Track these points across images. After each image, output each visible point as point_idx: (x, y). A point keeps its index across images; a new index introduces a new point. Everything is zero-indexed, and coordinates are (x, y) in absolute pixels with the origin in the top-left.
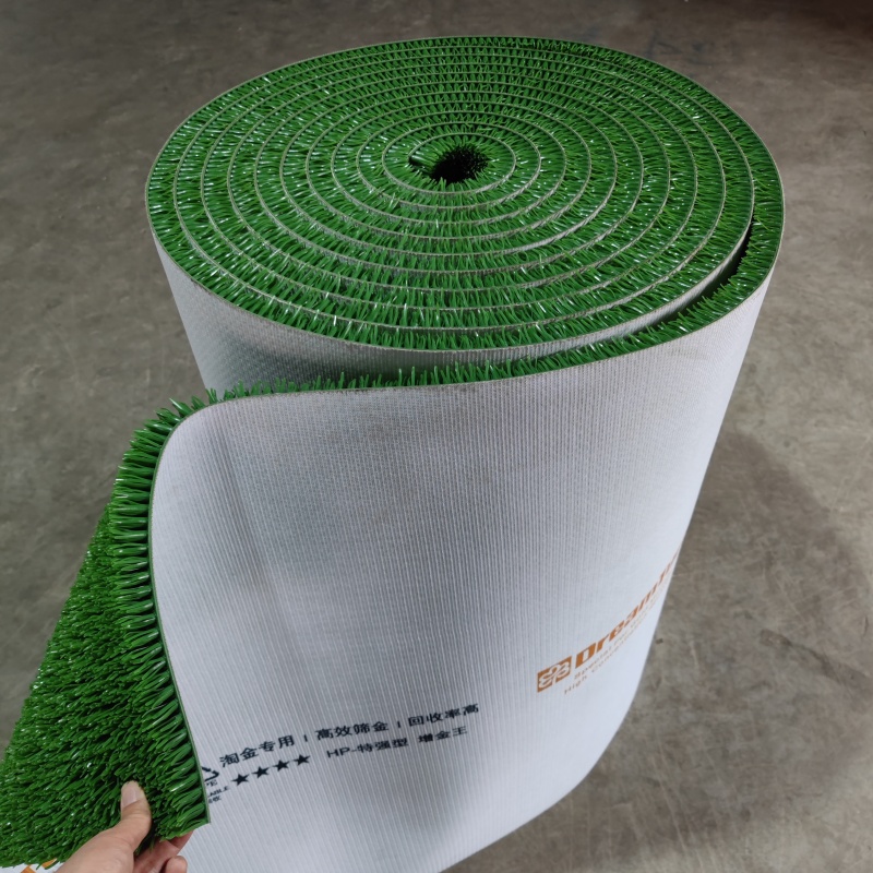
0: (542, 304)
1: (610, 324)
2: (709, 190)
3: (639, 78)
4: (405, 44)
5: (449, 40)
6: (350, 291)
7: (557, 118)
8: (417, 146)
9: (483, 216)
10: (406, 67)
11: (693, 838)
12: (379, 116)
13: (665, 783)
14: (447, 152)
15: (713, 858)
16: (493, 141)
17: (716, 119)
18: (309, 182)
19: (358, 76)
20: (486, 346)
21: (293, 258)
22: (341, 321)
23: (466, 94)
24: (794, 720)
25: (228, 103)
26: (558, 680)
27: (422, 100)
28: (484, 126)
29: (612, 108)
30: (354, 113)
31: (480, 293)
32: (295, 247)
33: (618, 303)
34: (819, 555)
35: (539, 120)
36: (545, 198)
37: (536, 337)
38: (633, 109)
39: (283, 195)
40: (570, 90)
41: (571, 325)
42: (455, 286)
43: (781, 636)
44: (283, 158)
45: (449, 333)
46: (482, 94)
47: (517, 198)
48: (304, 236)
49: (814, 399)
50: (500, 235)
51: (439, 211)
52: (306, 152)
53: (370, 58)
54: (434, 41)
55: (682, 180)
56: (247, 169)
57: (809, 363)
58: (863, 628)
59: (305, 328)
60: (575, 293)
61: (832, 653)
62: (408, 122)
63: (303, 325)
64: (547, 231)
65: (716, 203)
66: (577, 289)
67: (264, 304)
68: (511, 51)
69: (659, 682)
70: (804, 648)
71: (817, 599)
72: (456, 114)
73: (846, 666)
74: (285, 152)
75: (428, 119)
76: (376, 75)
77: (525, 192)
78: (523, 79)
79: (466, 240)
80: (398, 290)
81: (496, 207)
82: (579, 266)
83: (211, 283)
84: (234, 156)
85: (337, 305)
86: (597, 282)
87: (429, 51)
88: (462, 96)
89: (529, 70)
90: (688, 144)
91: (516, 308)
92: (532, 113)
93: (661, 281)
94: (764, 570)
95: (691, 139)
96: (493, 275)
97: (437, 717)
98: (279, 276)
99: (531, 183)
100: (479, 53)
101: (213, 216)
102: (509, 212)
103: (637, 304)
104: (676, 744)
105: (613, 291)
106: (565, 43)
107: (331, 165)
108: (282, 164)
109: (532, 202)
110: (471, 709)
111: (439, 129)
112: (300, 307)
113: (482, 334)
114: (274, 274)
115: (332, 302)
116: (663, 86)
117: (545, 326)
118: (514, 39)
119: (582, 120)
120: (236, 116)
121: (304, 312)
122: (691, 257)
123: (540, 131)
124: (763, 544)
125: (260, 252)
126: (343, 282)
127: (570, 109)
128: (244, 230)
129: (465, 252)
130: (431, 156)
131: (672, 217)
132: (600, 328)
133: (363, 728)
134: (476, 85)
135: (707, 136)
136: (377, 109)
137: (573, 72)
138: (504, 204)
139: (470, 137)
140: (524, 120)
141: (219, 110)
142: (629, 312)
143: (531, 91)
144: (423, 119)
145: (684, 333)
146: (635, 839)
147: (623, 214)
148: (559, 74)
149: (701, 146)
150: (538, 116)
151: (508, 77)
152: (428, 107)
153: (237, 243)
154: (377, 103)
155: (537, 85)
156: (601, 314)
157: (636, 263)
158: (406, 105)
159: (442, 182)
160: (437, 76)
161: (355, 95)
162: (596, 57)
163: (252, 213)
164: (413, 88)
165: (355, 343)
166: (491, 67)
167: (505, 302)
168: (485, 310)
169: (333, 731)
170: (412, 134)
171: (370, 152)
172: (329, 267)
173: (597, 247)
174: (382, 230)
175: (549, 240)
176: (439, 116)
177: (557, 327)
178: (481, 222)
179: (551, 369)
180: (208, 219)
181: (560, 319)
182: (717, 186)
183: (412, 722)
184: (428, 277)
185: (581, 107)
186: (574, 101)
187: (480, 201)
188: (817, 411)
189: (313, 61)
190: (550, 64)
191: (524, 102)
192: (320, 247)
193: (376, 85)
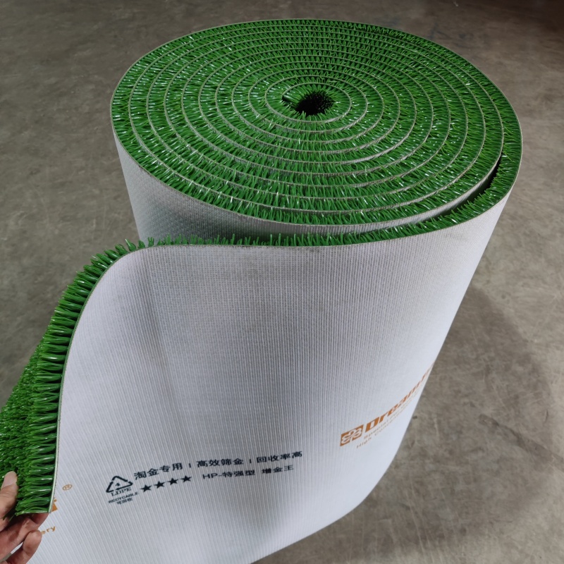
0: (365, 198)
1: (408, 215)
2: (475, 132)
3: (432, 56)
4: (282, 21)
5: (310, 21)
6: (242, 181)
7: (379, 77)
8: (288, 89)
9: (329, 138)
10: (282, 36)
11: (429, 544)
12: (264, 68)
13: (413, 508)
14: (307, 95)
15: (441, 557)
16: (337, 90)
17: (481, 86)
18: (217, 107)
19: (251, 40)
20: (328, 223)
21: (206, 157)
22: (236, 200)
23: (320, 58)
24: (497, 473)
25: (165, 51)
26: (353, 439)
27: (292, 59)
28: (332, 80)
29: (415, 74)
30: (248, 64)
31: (325, 188)
32: (207, 150)
33: (414, 201)
34: (519, 369)
35: (367, 78)
36: (369, 129)
37: (361, 219)
38: (428, 76)
39: (200, 115)
40: (388, 60)
41: (384, 213)
42: (309, 183)
43: (492, 419)
44: (201, 90)
45: (305, 213)
46: (331, 58)
47: (351, 128)
48: (213, 143)
49: (522, 269)
50: (340, 152)
51: (301, 133)
52: (215, 88)
53: (259, 29)
54: (301, 21)
55: (457, 124)
56: (177, 95)
57: (521, 246)
58: (545, 417)
59: (212, 203)
60: (387, 193)
61: (524, 432)
62: (282, 73)
63: (211, 201)
64: (370, 151)
65: (479, 141)
66: (388, 190)
67: (186, 185)
68: (350, 32)
69: (413, 444)
70: (506, 428)
71: (517, 397)
72: (314, 70)
73: (532, 441)
74: (202, 87)
75: (295, 72)
76: (263, 40)
77: (356, 125)
78: (358, 50)
79: (318, 154)
80: (273, 182)
81: (338, 133)
82: (390, 175)
83: (152, 169)
84: (169, 86)
85: (233, 189)
86: (401, 187)
87: (297, 27)
88: (318, 59)
89: (361, 45)
90: (463, 101)
91: (348, 200)
92: (363, 73)
93: (442, 189)
94: (484, 377)
95: (464, 98)
96: (335, 177)
97: (275, 458)
98: (196, 168)
99: (360, 119)
100: (329, 31)
101: (154, 125)
102: (346, 137)
103: (426, 203)
104: (422, 484)
105: (411, 194)
106: (385, 29)
107: (232, 97)
108: (200, 94)
109: (361, 132)
110: (297, 454)
111: (302, 79)
112: (209, 189)
113: (326, 215)
114: (192, 166)
115: (229, 187)
116: (447, 62)
117: (367, 213)
118: (353, 24)
119: (395, 80)
120: (171, 60)
121: (212, 192)
122: (461, 175)
123: (367, 85)
124: (485, 360)
125: (184, 151)
126: (237, 174)
127: (387, 73)
128: (174, 136)
129: (317, 161)
130: (297, 96)
131: (451, 148)
132: (402, 217)
133: (227, 462)
134: (327, 52)
135: (475, 97)
136: (263, 63)
137: (390, 49)
138: (343, 132)
139: (322, 86)
140: (357, 77)
141: (159, 55)
142: (421, 208)
143: (362, 58)
144: (292, 72)
145: (454, 224)
146: (392, 542)
147: (419, 143)
148: (381, 49)
149: (471, 103)
150: (367, 75)
151: (348, 48)
152: (296, 64)
153: (169, 144)
154: (262, 59)
155: (366, 55)
156: (403, 208)
157: (426, 176)
158: (281, 62)
159: (304, 114)
160: (302, 44)
161: (249, 52)
162: (405, 40)
163: (180, 125)
164: (286, 51)
165: (244, 215)
166: (337, 41)
167: (342, 196)
168: (329, 200)
169: (208, 463)
170: (285, 81)
171: (257, 91)
172: (229, 164)
173: (402, 164)
174: (264, 142)
175: (371, 157)
176: (303, 70)
177: (375, 214)
178: (328, 142)
179: (369, 241)
180: (150, 126)
181: (377, 209)
182: (480, 130)
183: (259, 460)
184: (292, 176)
185: (395, 71)
186: (390, 68)
187: (328, 128)
188: (524, 277)
189: (222, 28)
190: (375, 42)
191: (358, 66)
192: (223, 151)
193: (263, 47)
